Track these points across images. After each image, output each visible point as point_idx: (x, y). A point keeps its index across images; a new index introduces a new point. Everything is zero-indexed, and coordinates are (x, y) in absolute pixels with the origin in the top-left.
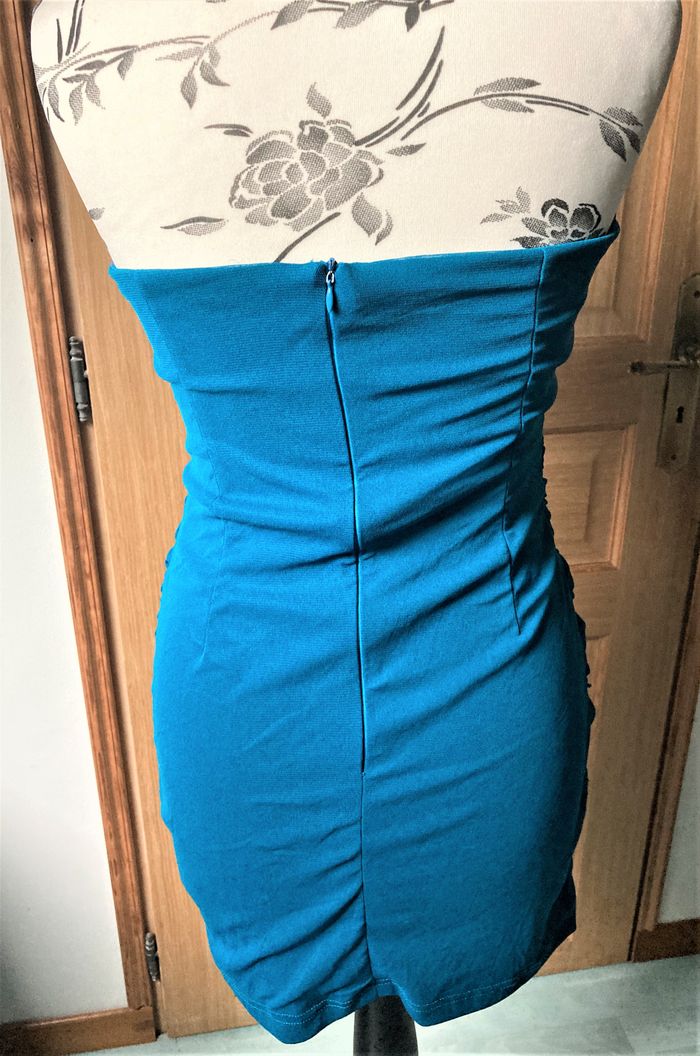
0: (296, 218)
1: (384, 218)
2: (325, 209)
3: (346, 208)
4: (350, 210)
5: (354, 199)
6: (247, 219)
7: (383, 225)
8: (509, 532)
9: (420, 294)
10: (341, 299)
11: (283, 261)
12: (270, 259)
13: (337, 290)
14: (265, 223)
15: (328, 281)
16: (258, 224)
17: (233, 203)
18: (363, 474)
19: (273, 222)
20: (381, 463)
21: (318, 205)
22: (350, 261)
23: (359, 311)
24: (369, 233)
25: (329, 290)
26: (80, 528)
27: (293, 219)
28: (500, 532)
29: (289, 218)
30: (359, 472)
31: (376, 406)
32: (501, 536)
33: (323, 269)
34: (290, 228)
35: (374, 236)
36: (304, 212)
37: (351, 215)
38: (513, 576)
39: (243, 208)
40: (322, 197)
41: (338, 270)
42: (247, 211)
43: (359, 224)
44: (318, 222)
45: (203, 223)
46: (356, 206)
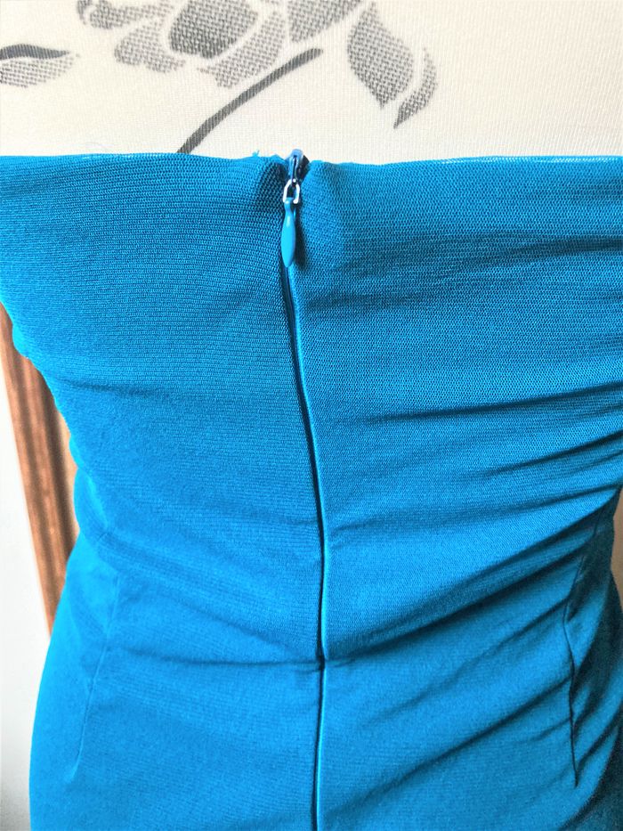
0: (224, 56)
1: (418, 67)
2: (288, 38)
3: (334, 40)
4: (344, 45)
5: (353, 18)
6: (117, 53)
7: (415, 85)
8: (574, 621)
9: (479, 239)
10: (313, 239)
11: (197, 152)
12: (171, 146)
13: (304, 220)
14: (159, 65)
15: (286, 200)
16: (143, 66)
17: (87, 16)
18: (339, 540)
19: (174, 65)
20: (374, 525)
21: (272, 28)
22: (337, 159)
23: (350, 266)
24: (382, 99)
25: (289, 220)
26: (36, 443)
27: (217, 60)
28: (559, 625)
29: (207, 55)
30: (333, 535)
31: (370, 435)
32: (560, 632)
33: (277, 173)
34: (210, 78)
35: (393, 108)
36: (240, 43)
37: (346, 57)
38: (573, 694)
39: (108, 26)
40: (284, 12)
41: (309, 176)
42: (117, 35)
43: (363, 78)
44: (271, 70)
45: (28, 60)
46: (358, 35)
